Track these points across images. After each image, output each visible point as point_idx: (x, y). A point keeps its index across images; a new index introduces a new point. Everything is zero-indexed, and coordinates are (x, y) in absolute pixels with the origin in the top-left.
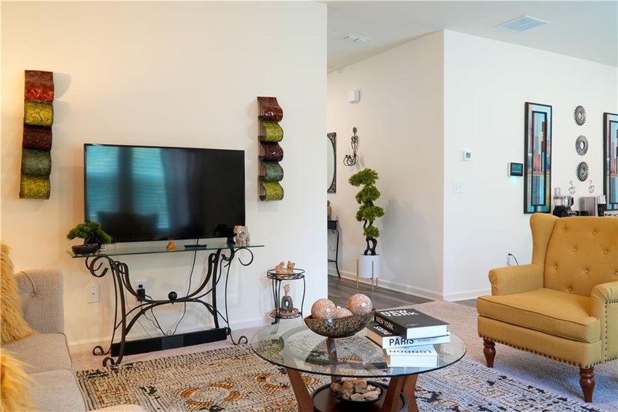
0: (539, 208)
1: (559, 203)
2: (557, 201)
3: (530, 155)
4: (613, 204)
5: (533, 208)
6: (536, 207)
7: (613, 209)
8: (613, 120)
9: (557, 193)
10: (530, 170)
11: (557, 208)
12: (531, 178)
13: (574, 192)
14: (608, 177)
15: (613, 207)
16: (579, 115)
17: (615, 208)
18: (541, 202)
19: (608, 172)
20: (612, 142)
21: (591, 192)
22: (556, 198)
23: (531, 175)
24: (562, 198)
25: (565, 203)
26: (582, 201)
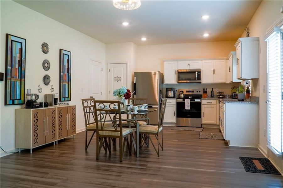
0: (16, 102)
1: (29, 98)
2: (28, 97)
3: (9, 67)
4: (65, 98)
5: (11, 102)
6: (13, 101)
7: (65, 101)
8: (65, 53)
9: (29, 92)
10: (9, 77)
11: (28, 101)
12: (10, 83)
13: (41, 92)
14: (62, 84)
15: (64, 99)
16: (45, 48)
17: (66, 100)
18: (18, 97)
19: (62, 81)
20: (64, 65)
21: (52, 92)
22: (28, 95)
23: (10, 81)
24: (31, 95)
25: (33, 98)
26: (46, 96)
